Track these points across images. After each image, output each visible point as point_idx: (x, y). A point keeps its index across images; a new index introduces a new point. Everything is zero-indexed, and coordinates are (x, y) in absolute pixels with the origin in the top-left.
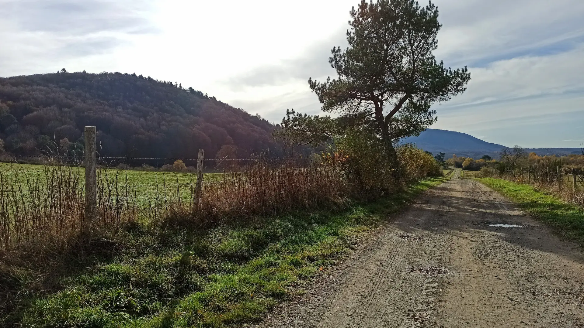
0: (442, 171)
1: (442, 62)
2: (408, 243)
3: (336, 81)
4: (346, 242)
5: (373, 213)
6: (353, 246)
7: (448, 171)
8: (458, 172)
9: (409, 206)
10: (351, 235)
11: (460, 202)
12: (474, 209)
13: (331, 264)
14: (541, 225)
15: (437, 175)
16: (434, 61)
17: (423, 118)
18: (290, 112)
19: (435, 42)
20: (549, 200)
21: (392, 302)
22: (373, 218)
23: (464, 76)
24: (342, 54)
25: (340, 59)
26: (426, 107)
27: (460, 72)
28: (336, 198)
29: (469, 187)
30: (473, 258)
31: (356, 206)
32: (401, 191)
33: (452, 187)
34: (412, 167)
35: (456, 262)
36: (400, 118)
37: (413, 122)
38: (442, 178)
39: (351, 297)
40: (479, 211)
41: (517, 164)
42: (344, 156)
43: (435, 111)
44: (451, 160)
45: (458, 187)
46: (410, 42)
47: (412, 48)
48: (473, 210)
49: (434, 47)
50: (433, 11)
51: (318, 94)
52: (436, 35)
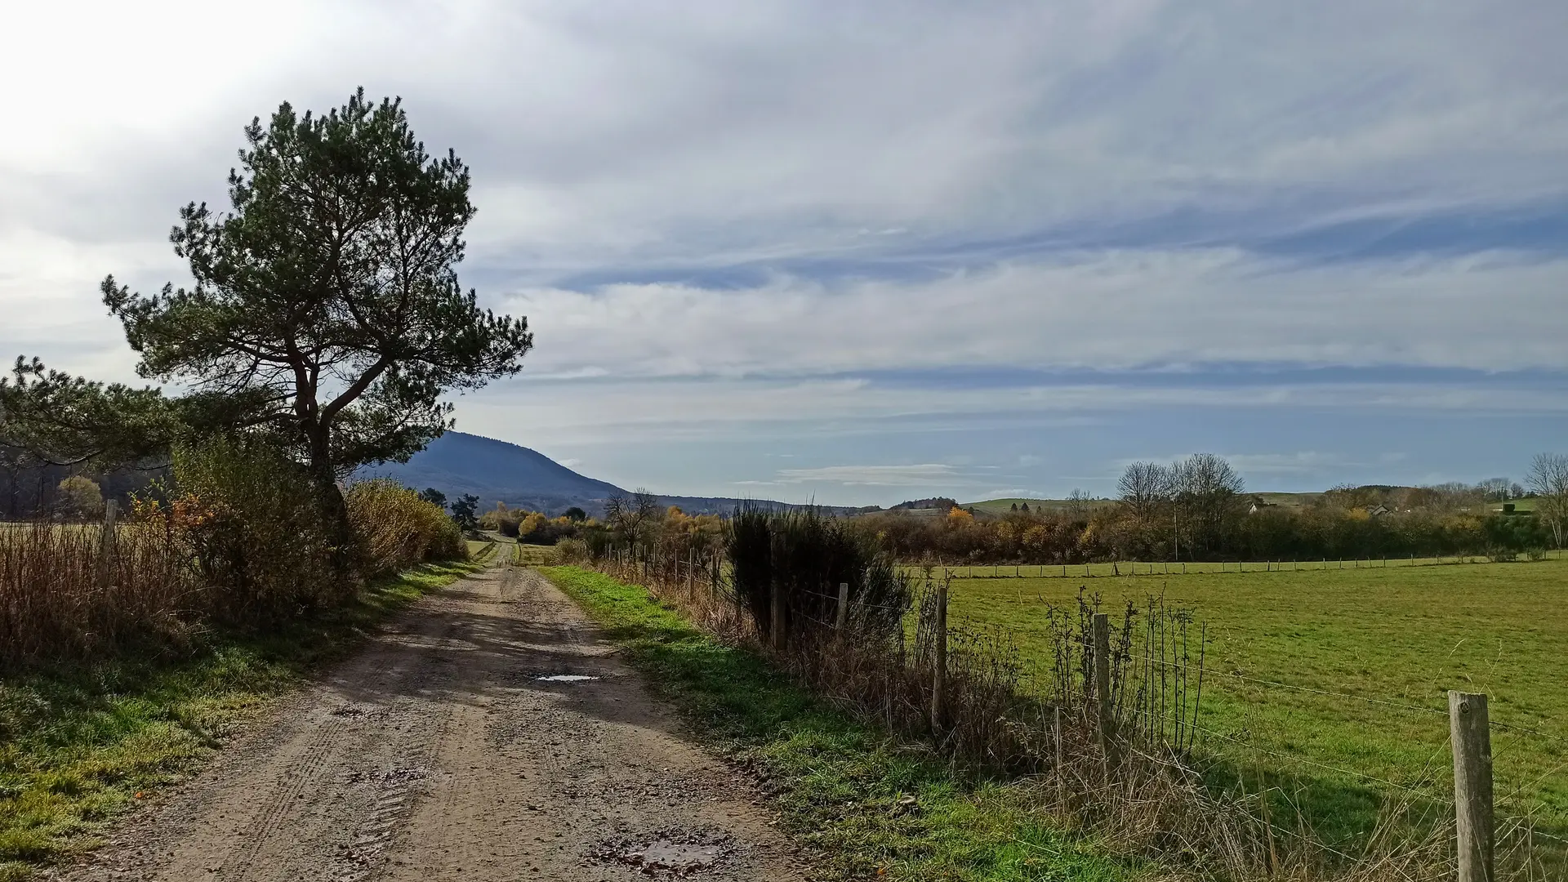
0: (465, 547)
1: (473, 292)
2: (354, 726)
3: (186, 293)
4: (200, 735)
5: (272, 661)
6: (219, 740)
7: (483, 544)
8: (507, 548)
9: (365, 640)
10: (211, 716)
11: (491, 628)
12: (514, 644)
13: (163, 782)
14: (633, 672)
15: (450, 558)
16: (454, 287)
17: (420, 419)
18: (27, 366)
19: (457, 246)
20: (668, 621)
21: (308, 837)
22: (274, 673)
23: (519, 339)
24: (211, 226)
25: (205, 238)
26: (429, 392)
27: (512, 326)
28: (172, 624)
29: (517, 592)
30: (484, 744)
31: (227, 645)
32: (351, 601)
33: (479, 589)
34: (385, 539)
35: (450, 754)
36: (362, 413)
37: (396, 427)
38: (462, 565)
39: (217, 840)
40: (524, 648)
41: (640, 533)
42: (201, 511)
43: (451, 404)
44: (492, 516)
45: (493, 590)
46: (399, 231)
47: (403, 247)
48: (514, 647)
49: (454, 256)
50: (458, 174)
51: (127, 325)
52: (462, 228)
